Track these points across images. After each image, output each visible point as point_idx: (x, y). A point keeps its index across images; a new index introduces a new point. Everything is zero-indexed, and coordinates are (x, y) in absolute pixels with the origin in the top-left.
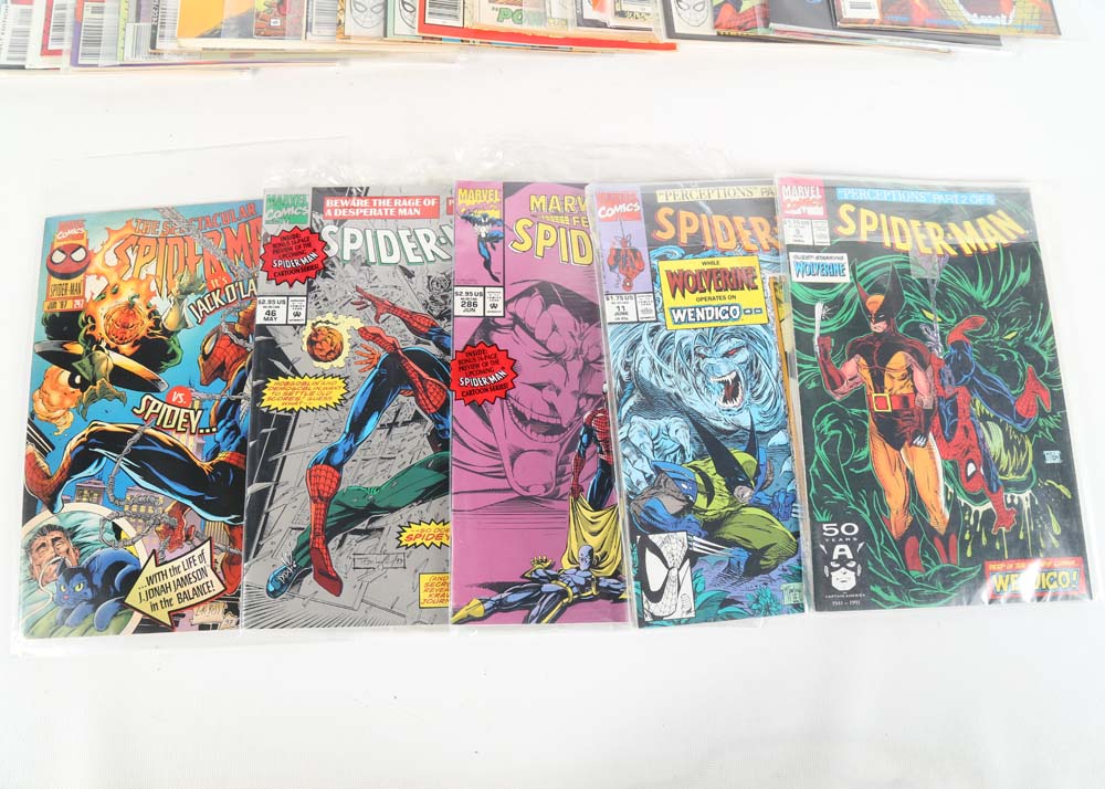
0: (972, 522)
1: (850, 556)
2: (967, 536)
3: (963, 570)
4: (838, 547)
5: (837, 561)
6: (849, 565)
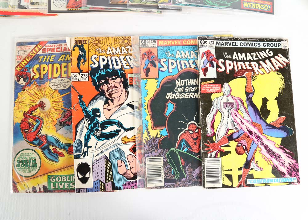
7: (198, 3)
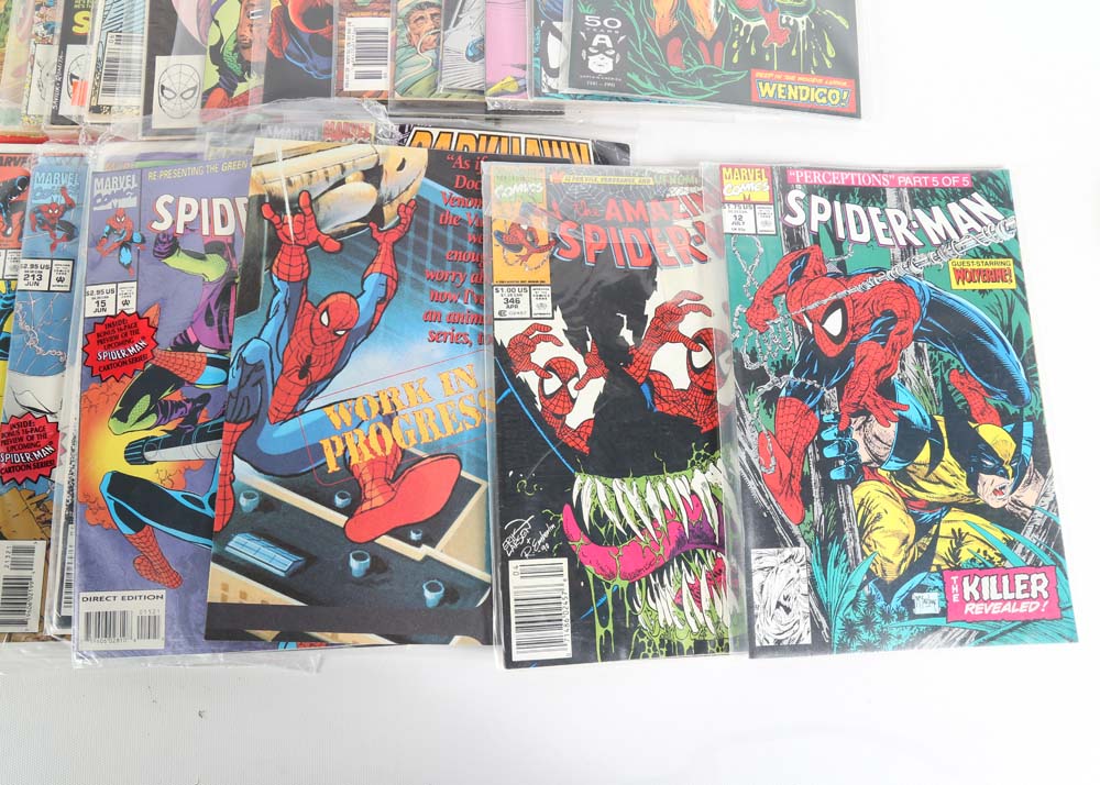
0: (742, 34)
1: (609, 44)
2: (735, 45)
3: (727, 73)
4: (598, 36)
5: (595, 48)
6: (607, 52)
7: (610, 89)
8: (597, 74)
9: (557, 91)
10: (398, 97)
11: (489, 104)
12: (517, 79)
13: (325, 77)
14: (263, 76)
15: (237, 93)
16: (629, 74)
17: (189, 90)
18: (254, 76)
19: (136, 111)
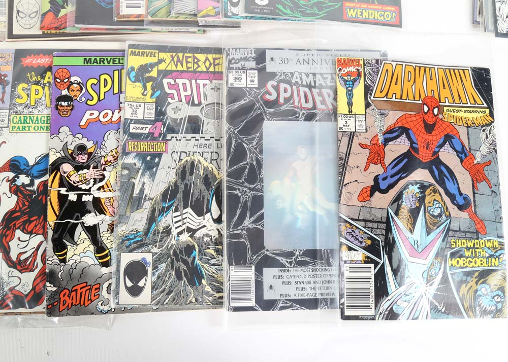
8: (260, 6)
9: (237, 15)
10: (149, 18)
11: (199, 21)
12: (214, 8)
13: (110, 6)
14: (75, 5)
15: (60, 15)
16: (277, 5)
17: (33, 13)
18: (70, 5)
19: (3, 24)
